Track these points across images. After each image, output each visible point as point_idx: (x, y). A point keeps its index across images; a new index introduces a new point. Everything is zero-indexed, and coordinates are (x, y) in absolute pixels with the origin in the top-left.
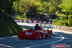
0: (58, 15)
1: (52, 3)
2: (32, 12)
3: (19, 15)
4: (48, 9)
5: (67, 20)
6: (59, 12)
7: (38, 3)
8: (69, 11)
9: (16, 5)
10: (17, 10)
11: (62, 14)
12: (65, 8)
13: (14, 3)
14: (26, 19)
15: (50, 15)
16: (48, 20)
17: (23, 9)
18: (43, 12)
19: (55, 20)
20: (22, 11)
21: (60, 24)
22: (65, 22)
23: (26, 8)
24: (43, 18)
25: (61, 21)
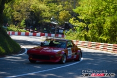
0: (73, 24)
1: (64, 6)
2: (33, 20)
3: (14, 24)
4: (59, 15)
5: (87, 31)
6: (74, 20)
7: (42, 6)
8: (89, 17)
9: (9, 9)
10: (10, 17)
11: (80, 22)
12: (84, 13)
13: (6, 5)
14: (24, 30)
15: (62, 23)
16: (58, 31)
17: (19, 15)
18: (50, 20)
19: (69, 32)
20: (17, 17)
21: (76, 37)
22: (83, 35)
23: (24, 13)
24: (50, 28)
25: (78, 33)
